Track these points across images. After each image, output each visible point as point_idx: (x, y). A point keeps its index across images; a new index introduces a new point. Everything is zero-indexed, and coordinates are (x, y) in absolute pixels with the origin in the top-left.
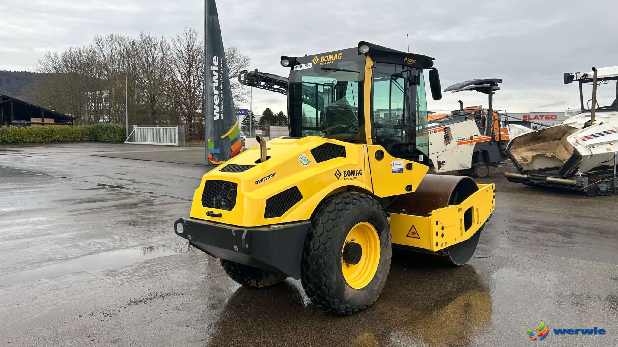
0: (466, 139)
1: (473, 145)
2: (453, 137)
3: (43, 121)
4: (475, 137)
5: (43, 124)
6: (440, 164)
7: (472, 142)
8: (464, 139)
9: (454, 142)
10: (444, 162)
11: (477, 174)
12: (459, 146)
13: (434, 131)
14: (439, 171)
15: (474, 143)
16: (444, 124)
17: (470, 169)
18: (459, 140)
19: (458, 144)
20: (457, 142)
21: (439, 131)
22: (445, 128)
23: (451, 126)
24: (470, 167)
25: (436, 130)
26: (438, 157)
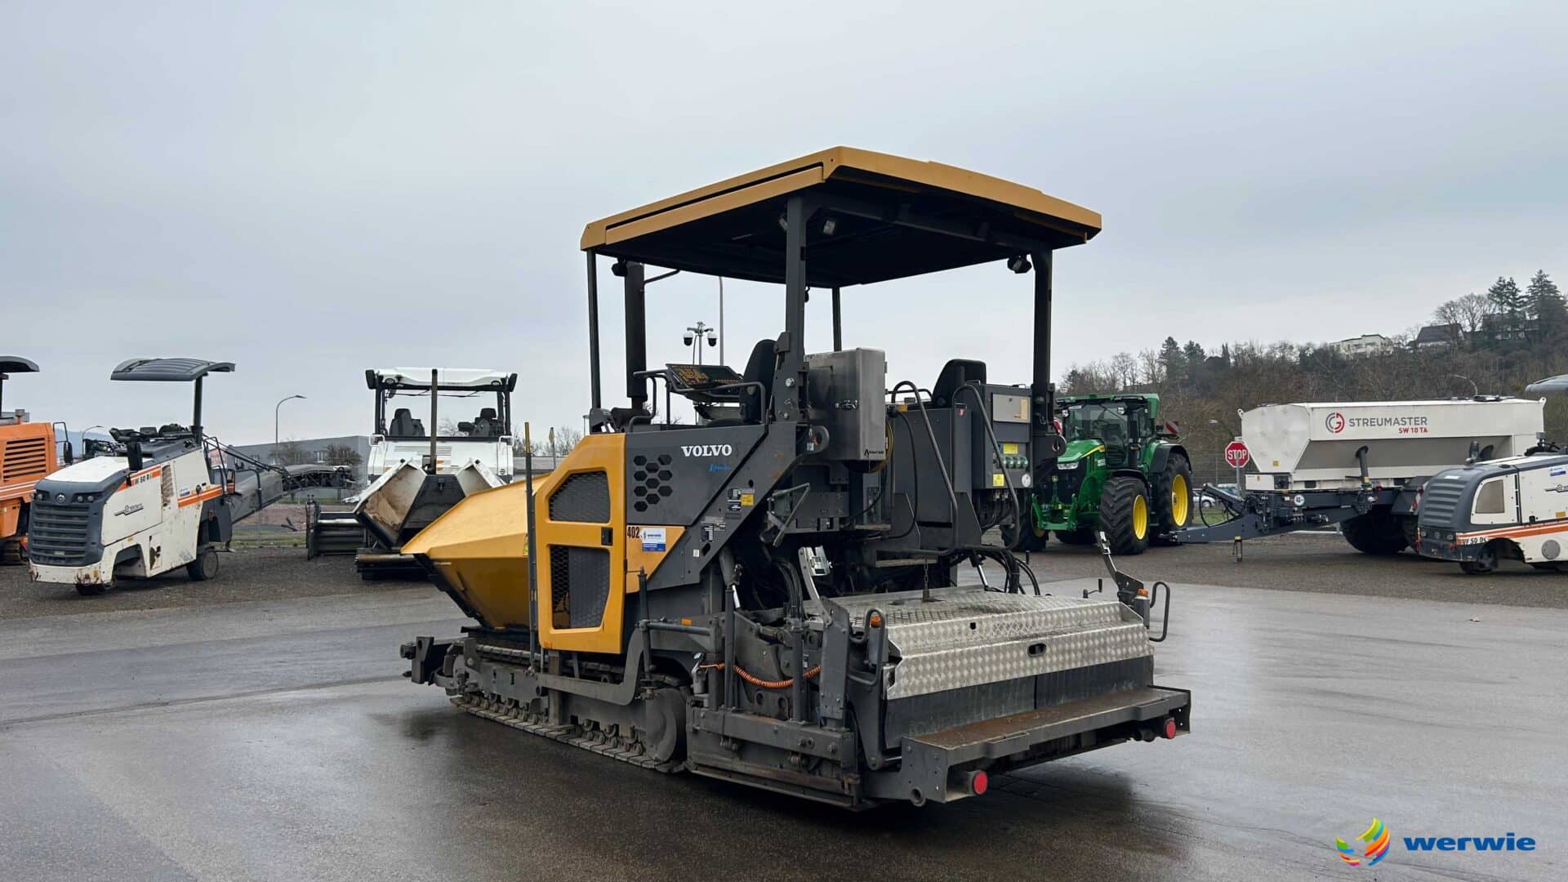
0: (191, 494)
1: (199, 506)
2: (174, 491)
4: (204, 488)
6: (155, 554)
7: (198, 499)
8: (188, 493)
9: (174, 500)
10: (159, 548)
11: (203, 572)
12: (181, 509)
13: (145, 475)
14: (152, 571)
15: (201, 502)
16: (160, 459)
17: (194, 561)
18: (181, 495)
19: (180, 505)
20: (179, 500)
21: (155, 475)
22: (164, 468)
23: (171, 462)
24: (195, 558)
25: (149, 473)
26: (151, 537)
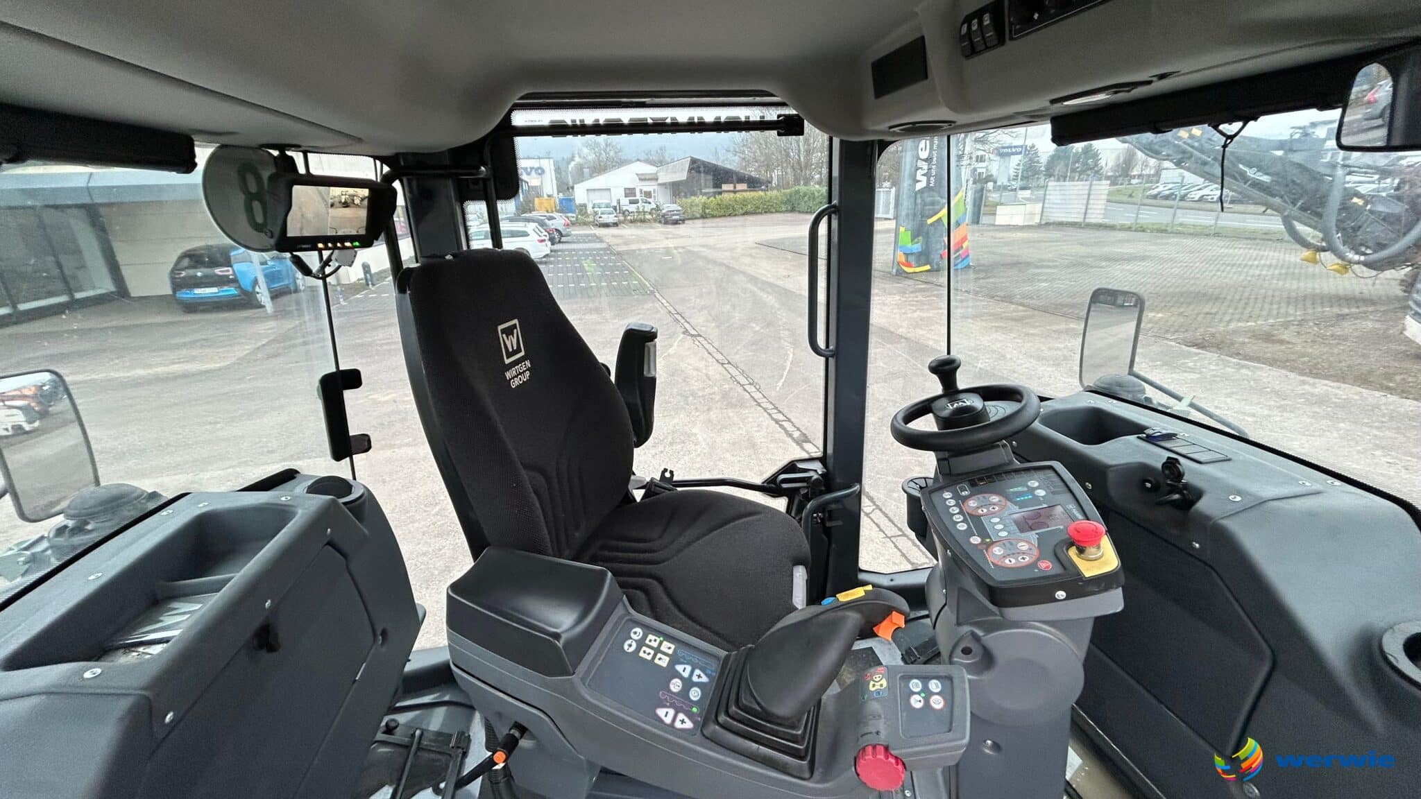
3: (735, 187)
5: (735, 192)
